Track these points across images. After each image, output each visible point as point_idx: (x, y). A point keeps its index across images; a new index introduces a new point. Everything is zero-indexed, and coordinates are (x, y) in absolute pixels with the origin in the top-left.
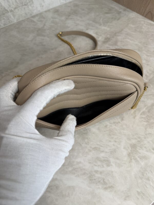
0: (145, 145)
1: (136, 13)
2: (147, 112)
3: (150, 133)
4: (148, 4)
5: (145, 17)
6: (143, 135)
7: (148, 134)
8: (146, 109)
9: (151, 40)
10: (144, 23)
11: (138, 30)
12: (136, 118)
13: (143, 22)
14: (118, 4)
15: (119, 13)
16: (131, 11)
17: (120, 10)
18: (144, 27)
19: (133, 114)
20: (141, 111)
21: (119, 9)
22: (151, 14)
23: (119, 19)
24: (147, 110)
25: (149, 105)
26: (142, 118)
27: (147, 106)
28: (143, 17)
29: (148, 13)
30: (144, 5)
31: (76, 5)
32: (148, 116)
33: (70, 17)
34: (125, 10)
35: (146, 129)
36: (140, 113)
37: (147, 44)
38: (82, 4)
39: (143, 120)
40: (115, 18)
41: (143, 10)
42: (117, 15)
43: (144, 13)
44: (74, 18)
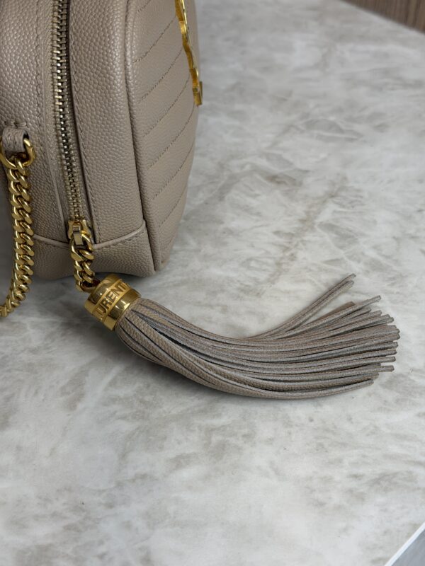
0: (101, 543)
3: (144, 477)
6: (100, 492)
7: (133, 480)
19: (68, 389)
35: (123, 456)
36: (108, 378)
39: (115, 412)
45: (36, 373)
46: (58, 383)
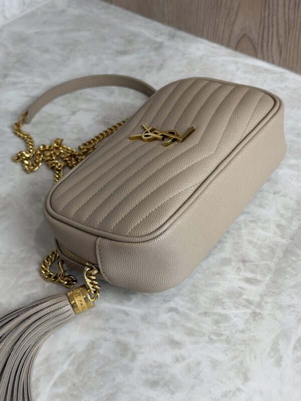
1: (206, 42)
4: (237, 15)
5: (236, 48)
10: (237, 70)
12: (283, 364)
13: (232, 67)
14: (149, 20)
15: (159, 47)
16: (191, 37)
17: (160, 39)
19: (272, 354)
20: (294, 339)
21: (156, 36)
22: (251, 41)
23: (161, 67)
28: (229, 51)
29: (242, 38)
30: (224, 20)
31: (22, 39)
33: (9, 80)
34: (172, 37)
36: (292, 346)
38: (36, 33)
40: (148, 67)
41: (224, 31)
42: (152, 54)
43: (229, 40)
44: (22, 82)
45: (250, 345)
46: (264, 351)
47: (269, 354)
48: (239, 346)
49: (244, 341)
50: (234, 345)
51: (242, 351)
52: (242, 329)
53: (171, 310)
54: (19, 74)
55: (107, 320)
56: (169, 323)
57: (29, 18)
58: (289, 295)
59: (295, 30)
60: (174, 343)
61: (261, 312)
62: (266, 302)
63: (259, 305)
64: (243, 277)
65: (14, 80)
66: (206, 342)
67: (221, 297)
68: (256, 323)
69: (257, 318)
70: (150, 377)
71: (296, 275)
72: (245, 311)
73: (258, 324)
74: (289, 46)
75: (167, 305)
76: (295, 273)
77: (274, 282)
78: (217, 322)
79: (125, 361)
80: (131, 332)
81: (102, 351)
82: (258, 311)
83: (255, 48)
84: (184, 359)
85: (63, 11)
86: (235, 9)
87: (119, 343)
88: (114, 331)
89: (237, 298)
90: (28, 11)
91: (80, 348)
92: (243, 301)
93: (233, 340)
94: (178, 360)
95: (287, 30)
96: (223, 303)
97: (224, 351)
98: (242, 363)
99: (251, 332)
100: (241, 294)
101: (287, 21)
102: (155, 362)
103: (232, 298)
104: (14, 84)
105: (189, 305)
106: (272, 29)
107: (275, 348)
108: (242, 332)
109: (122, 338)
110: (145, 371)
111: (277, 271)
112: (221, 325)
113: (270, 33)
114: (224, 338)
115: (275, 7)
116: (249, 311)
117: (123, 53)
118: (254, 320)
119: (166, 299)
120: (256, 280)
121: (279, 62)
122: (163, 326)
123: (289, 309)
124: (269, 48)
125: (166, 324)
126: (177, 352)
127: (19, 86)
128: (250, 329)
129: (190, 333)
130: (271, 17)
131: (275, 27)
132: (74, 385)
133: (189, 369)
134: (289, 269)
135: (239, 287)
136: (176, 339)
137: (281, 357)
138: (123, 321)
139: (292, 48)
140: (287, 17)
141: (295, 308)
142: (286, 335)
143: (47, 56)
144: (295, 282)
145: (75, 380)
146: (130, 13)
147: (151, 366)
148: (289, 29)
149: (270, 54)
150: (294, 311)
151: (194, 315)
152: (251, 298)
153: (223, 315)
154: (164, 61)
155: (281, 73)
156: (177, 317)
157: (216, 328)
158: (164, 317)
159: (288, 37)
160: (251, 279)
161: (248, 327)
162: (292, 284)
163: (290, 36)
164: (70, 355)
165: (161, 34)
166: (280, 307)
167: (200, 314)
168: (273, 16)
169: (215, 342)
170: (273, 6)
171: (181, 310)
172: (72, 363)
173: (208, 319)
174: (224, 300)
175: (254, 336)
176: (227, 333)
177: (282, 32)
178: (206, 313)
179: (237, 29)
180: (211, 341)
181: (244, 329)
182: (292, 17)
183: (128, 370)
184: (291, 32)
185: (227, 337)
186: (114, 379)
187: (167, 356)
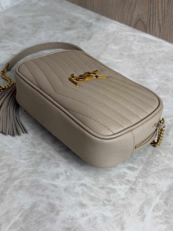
1: (118, 23)
2: (163, 204)
4: (135, 7)
5: (135, 27)
8: (160, 199)
9: (150, 68)
10: (134, 40)
11: (126, 54)
12: (146, 220)
13: (131, 39)
14: (85, 10)
15: (89, 26)
16: (109, 20)
17: (90, 21)
18: (134, 48)
19: (139, 214)
20: (153, 205)
21: (88, 19)
22: (143, 23)
23: (89, 38)
24: (162, 201)
25: (165, 189)
26: (157, 217)
27: (161, 193)
28: (131, 28)
29: (138, 21)
30: (127, 10)
31: (10, 21)
32: (166, 211)
34: (98, 20)
36: (151, 209)
37: (144, 78)
38: (19, 17)
39: (158, 222)
40: (83, 38)
41: (127, 17)
42: (85, 30)
43: (131, 22)
44: (8, 46)
45: (127, 208)
46: (135, 211)
47: (138, 213)
48: (120, 208)
49: (124, 205)
50: (117, 208)
51: (122, 211)
52: (123, 198)
53: (82, 185)
54: (7, 41)
55: (44, 190)
56: (80, 192)
57: (15, 8)
58: (153, 178)
59: (168, 17)
60: (82, 205)
61: (135, 188)
62: (139, 182)
63: (135, 183)
64: (127, 166)
65: (3, 44)
66: (101, 205)
67: (112, 178)
68: (132, 194)
69: (133, 192)
70: (66, 225)
71: (158, 165)
72: (126, 187)
73: (133, 195)
74: (165, 26)
75: (80, 182)
76: (158, 164)
77: (144, 169)
78: (109, 193)
79: (52, 215)
80: (57, 198)
81: (39, 209)
82: (133, 187)
83: (145, 27)
84: (87, 215)
85: (36, 4)
86: (134, 4)
87: (50, 204)
88: (48, 197)
89: (122, 179)
90: (16, 4)
91: (27, 207)
92: (126, 181)
93: (117, 204)
94: (83, 216)
95: (164, 17)
96: (113, 181)
97: (111, 211)
98: (121, 218)
99: (128, 200)
100: (124, 176)
101: (164, 11)
102: (70, 216)
103: (119, 179)
104: (4, 47)
105: (93, 182)
106: (155, 16)
107: (141, 210)
108: (123, 199)
109: (51, 201)
110: (63, 222)
111: (147, 162)
112: (111, 195)
113: (154, 19)
114: (112, 203)
115: (157, 3)
116: (128, 187)
117: (68, 29)
118: (131, 193)
119: (80, 178)
120: (134, 168)
121: (160, 35)
122: (77, 194)
123: (152, 186)
124: (154, 27)
125: (79, 194)
126: (83, 211)
127: (6, 48)
128: (128, 198)
129: (92, 199)
130: (154, 9)
131: (157, 15)
132: (22, 228)
133: (90, 221)
134: (154, 162)
135: (124, 172)
136: (83, 203)
137: (145, 216)
138: (53, 191)
139: (167, 28)
140: (163, 9)
141: (156, 185)
142: (149, 202)
143: (24, 31)
144: (157, 170)
145: (22, 226)
146: (74, 5)
147: (68, 218)
148: (165, 16)
149: (154, 31)
150: (154, 188)
151: (95, 188)
152: (130, 179)
153: (112, 189)
154: (92, 34)
155: (160, 42)
156: (85, 189)
157: (108, 196)
158: (78, 189)
159: (164, 21)
160: (131, 167)
161: (126, 197)
162: (155, 171)
163: (166, 20)
164: (21, 211)
165: (92, 18)
166: (147, 185)
167: (99, 188)
168: (155, 8)
169: (107, 205)
170: (155, 2)
171: (88, 185)
172: (21, 216)
173: (103, 191)
174: (114, 180)
175: (130, 202)
176: (114, 200)
177: (161, 18)
178: (103, 187)
179: (135, 16)
180: (104, 205)
181: (124, 198)
182: (166, 9)
183: (53, 221)
184: (166, 18)
185: (114, 202)
186: (45, 226)
187: (77, 213)
